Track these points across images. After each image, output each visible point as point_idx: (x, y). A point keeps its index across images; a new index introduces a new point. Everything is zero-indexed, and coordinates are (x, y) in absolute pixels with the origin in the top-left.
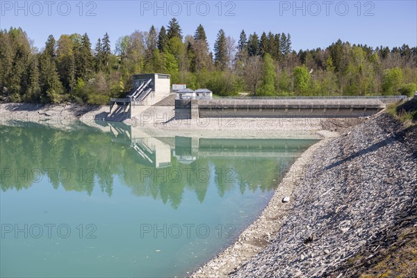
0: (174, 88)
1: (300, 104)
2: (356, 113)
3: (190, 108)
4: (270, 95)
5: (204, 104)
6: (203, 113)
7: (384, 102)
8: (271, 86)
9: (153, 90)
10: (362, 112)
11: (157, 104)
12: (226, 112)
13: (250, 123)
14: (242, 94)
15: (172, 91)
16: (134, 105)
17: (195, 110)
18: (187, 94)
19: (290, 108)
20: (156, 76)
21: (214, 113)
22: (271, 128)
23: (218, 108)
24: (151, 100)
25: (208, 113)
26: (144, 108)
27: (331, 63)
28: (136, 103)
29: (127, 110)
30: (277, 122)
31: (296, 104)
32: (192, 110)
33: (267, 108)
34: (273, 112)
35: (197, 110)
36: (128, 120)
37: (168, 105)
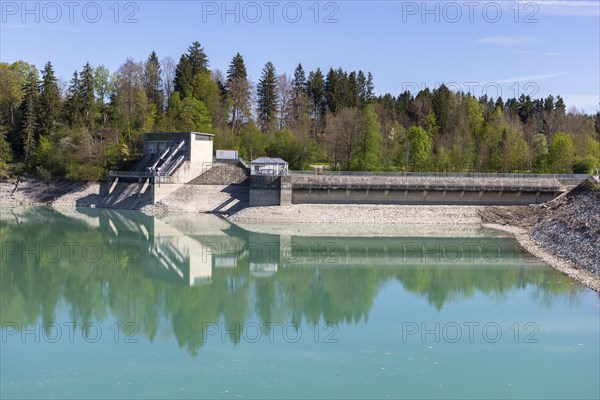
0: (218, 156)
1: (446, 184)
2: (525, 199)
3: (279, 189)
4: (374, 170)
5: (300, 182)
6: (299, 196)
7: (563, 182)
8: (373, 156)
9: (188, 158)
10: (533, 198)
11: (195, 182)
12: (333, 196)
13: (373, 213)
14: (316, 167)
15: (216, 160)
16: (159, 183)
17: (286, 192)
18: (267, 167)
19: (432, 190)
20: (193, 136)
21: (315, 196)
22: (408, 220)
23: (322, 190)
24: (186, 174)
25: (305, 196)
26: (175, 188)
27: (433, 120)
28: (162, 180)
29: (143, 191)
30: (413, 211)
31: (440, 184)
32: (282, 192)
33: (398, 190)
34: (405, 196)
35: (290, 192)
36: (149, 207)
37: (213, 184)
